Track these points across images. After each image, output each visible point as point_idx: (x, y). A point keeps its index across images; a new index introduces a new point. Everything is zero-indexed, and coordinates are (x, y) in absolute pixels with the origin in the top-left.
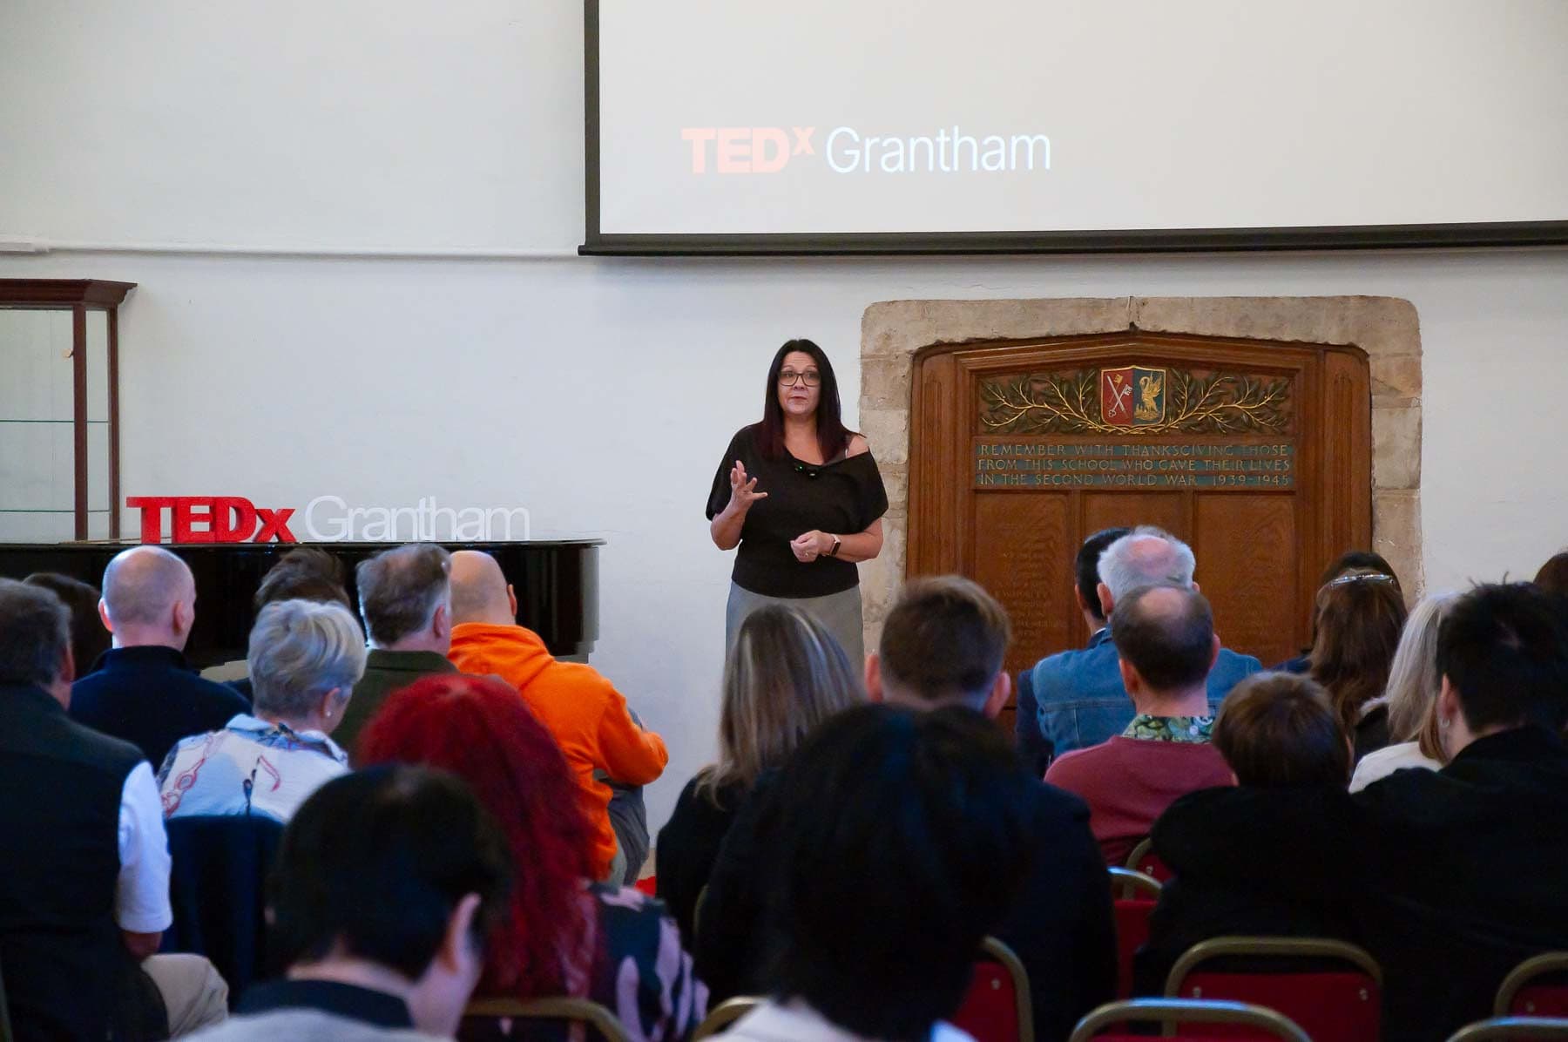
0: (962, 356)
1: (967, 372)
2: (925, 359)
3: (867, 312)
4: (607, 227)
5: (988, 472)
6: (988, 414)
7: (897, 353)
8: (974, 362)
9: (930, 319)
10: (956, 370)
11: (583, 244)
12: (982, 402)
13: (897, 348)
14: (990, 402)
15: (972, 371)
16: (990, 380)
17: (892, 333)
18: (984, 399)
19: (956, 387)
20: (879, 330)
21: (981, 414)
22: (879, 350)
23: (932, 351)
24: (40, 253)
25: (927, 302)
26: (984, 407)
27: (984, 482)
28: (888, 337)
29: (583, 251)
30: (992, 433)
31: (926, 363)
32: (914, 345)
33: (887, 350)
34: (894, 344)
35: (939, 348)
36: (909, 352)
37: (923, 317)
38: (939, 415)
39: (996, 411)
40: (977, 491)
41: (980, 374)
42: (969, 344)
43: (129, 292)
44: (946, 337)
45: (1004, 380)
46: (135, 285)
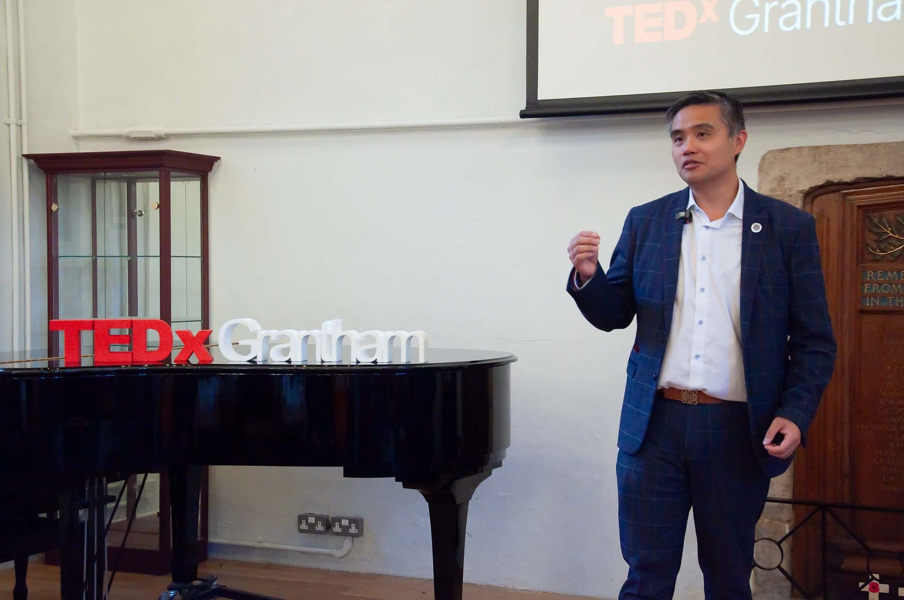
0: (851, 194)
1: (856, 208)
2: (817, 196)
3: (764, 158)
4: (543, 94)
5: (875, 295)
6: (874, 245)
7: (790, 193)
8: (864, 199)
9: (821, 163)
10: (844, 205)
11: (524, 109)
12: (868, 233)
13: (791, 190)
14: (876, 234)
15: (859, 207)
16: (877, 214)
17: (785, 175)
18: (870, 231)
19: (844, 221)
20: (775, 173)
21: (867, 245)
22: (773, 190)
23: (821, 191)
24: (159, 138)
25: (819, 147)
26: (871, 238)
27: (870, 303)
28: (782, 179)
29: (523, 115)
30: (877, 261)
31: (816, 201)
32: (806, 186)
33: (780, 191)
34: (787, 185)
35: (829, 187)
36: (801, 192)
37: (815, 161)
38: (828, 245)
39: (881, 242)
40: (863, 312)
41: (866, 209)
42: (858, 183)
43: (216, 164)
44: (835, 177)
45: (890, 214)
46: (219, 158)
